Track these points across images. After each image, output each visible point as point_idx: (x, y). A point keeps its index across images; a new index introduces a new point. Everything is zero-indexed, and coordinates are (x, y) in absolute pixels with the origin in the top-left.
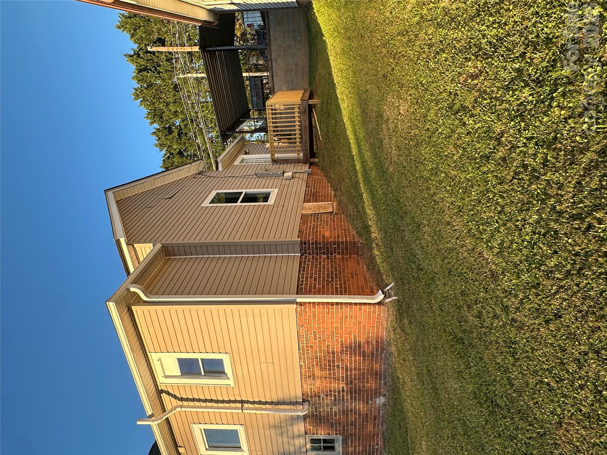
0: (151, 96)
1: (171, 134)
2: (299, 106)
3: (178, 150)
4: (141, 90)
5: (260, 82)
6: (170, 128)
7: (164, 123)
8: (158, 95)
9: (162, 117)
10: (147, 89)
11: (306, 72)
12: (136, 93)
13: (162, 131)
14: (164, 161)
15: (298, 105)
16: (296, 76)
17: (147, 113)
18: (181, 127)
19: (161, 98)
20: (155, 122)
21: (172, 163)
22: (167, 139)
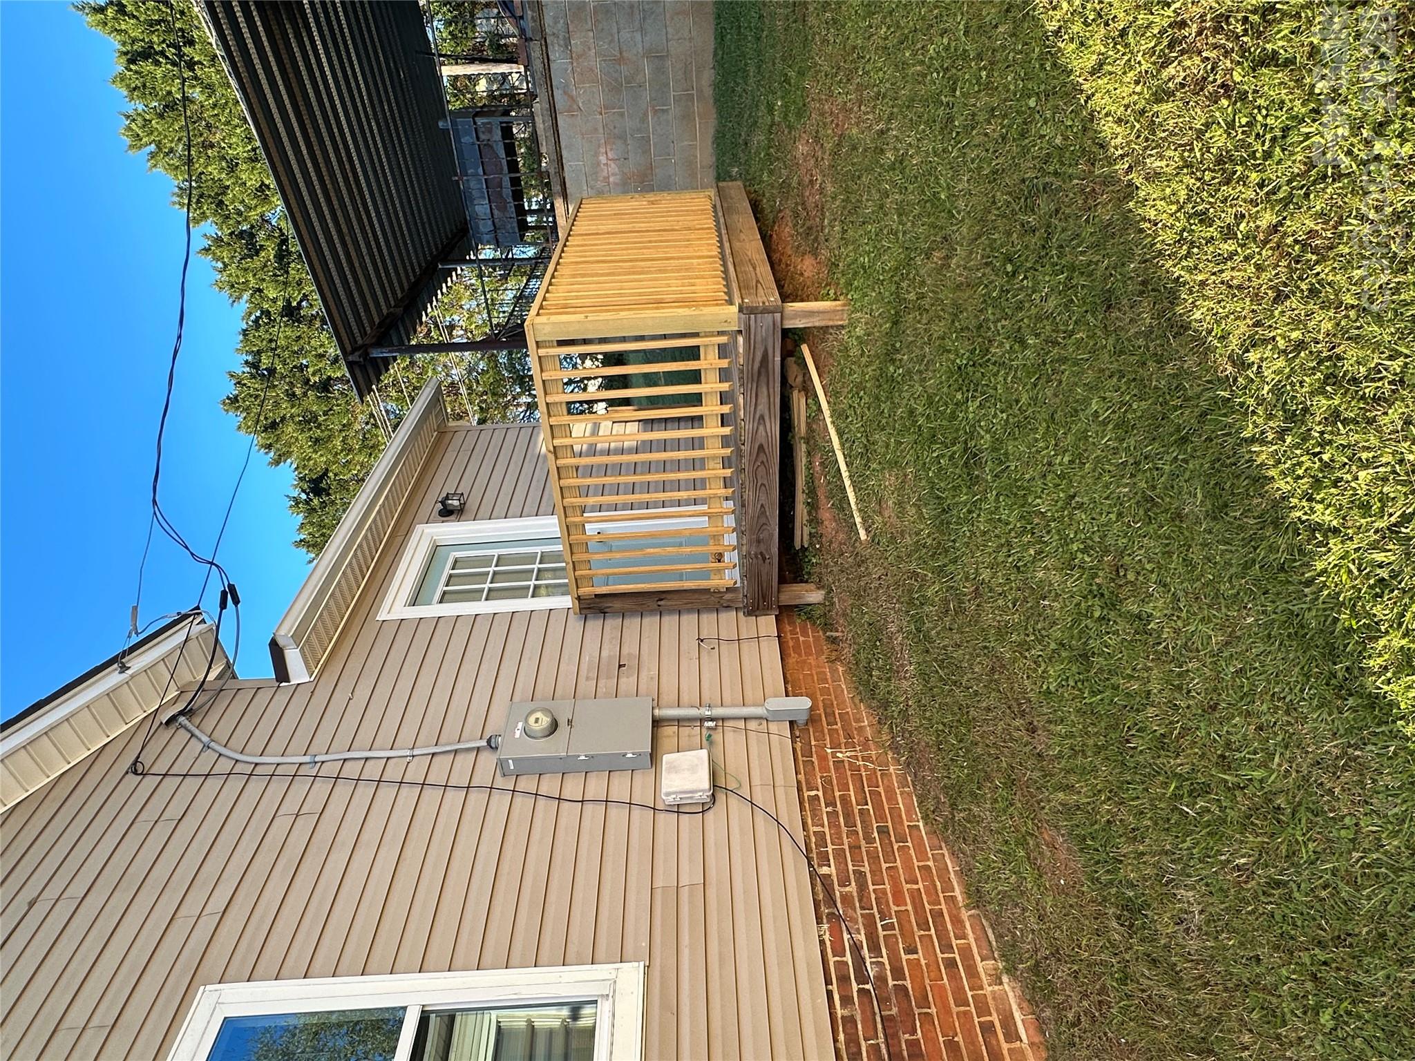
0: (180, 139)
1: (257, 254)
2: (723, 339)
3: (280, 303)
4: (145, 120)
5: (498, 135)
6: (251, 235)
7: (231, 222)
8: (201, 135)
9: (221, 202)
10: (161, 116)
11: (700, 91)
12: (130, 129)
13: (229, 244)
14: (245, 333)
15: (720, 333)
16: (655, 112)
17: (176, 190)
18: (283, 234)
19: (212, 146)
20: (204, 216)
21: (271, 341)
22: (246, 270)
